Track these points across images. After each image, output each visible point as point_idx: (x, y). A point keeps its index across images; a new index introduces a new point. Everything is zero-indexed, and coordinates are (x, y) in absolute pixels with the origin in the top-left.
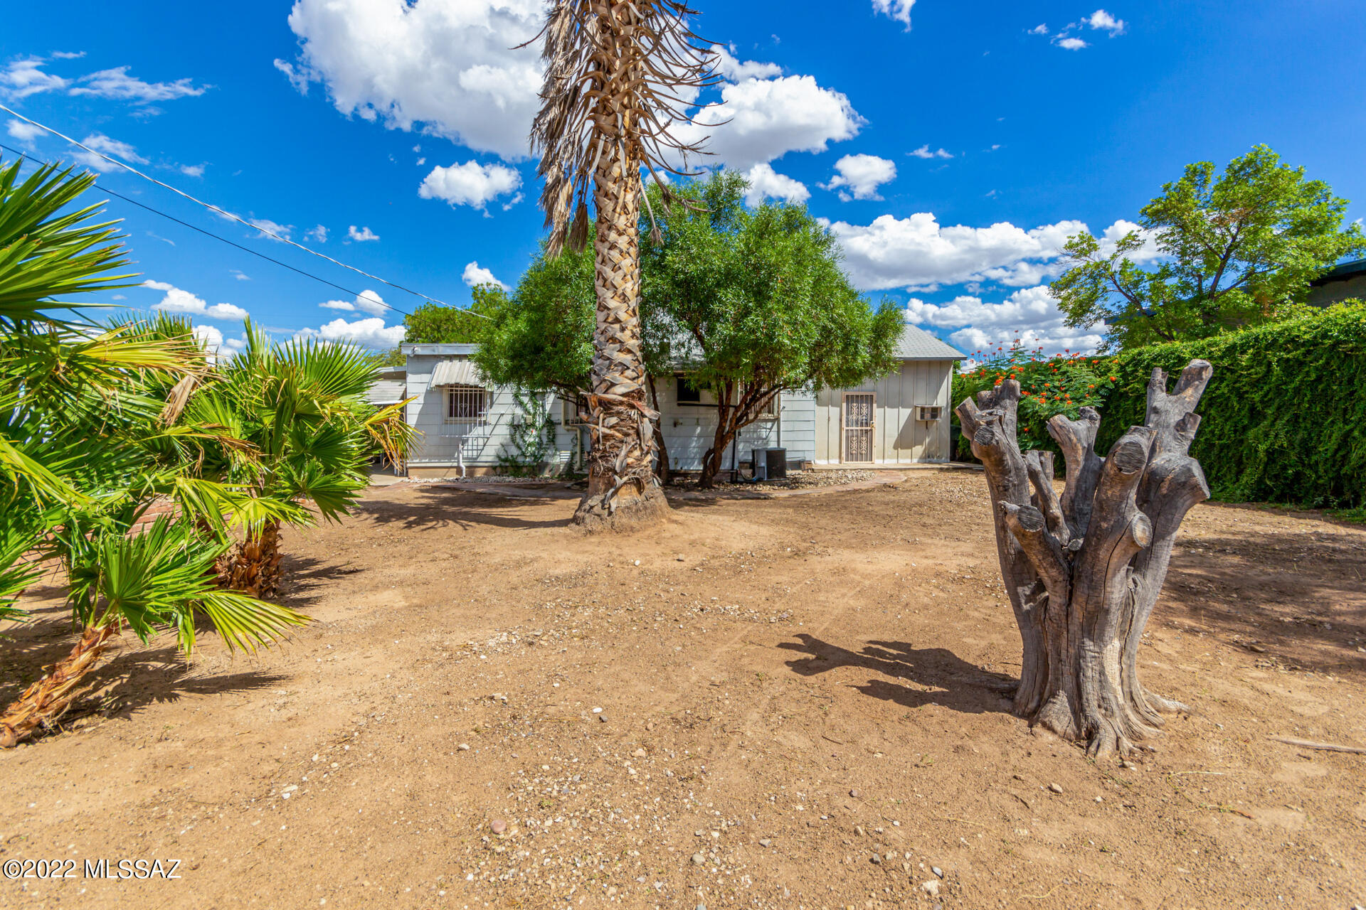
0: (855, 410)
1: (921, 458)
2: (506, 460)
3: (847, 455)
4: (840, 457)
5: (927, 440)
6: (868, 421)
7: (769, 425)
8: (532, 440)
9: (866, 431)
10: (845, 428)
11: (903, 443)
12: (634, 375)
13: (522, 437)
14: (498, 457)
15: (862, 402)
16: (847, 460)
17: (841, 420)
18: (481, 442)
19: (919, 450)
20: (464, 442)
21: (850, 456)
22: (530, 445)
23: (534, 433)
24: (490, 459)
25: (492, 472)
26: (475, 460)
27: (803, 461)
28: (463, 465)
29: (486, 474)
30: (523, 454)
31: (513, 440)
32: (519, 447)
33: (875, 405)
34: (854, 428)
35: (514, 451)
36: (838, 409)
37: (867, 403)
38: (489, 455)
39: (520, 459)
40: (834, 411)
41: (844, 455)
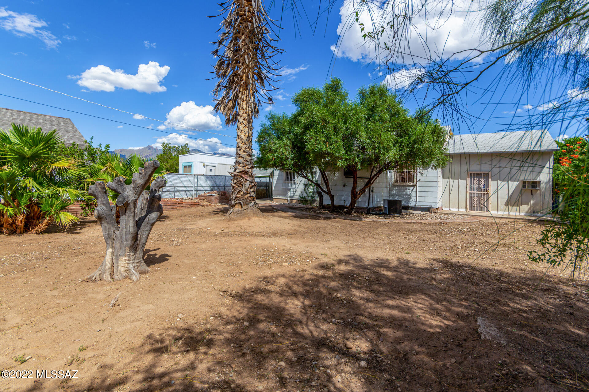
0: (476, 182)
1: (527, 212)
2: (302, 198)
3: (471, 207)
4: (466, 208)
5: (532, 202)
6: (486, 187)
7: (412, 188)
8: (311, 190)
9: (484, 194)
10: (469, 192)
11: (512, 202)
12: (243, 165)
13: (308, 189)
14: (300, 196)
15: (481, 178)
16: (470, 210)
17: (466, 187)
18: (295, 190)
19: (525, 208)
20: (289, 190)
21: (472, 208)
22: (310, 192)
23: (312, 188)
24: (297, 197)
25: (298, 202)
26: (292, 197)
27: (431, 208)
28: (289, 199)
29: (296, 203)
30: (308, 196)
31: (305, 190)
32: (306, 193)
33: (490, 180)
34: (476, 192)
35: (305, 194)
36: (465, 181)
37: (484, 178)
38: (297, 195)
39: (307, 198)
40: (462, 183)
41: (468, 207)
